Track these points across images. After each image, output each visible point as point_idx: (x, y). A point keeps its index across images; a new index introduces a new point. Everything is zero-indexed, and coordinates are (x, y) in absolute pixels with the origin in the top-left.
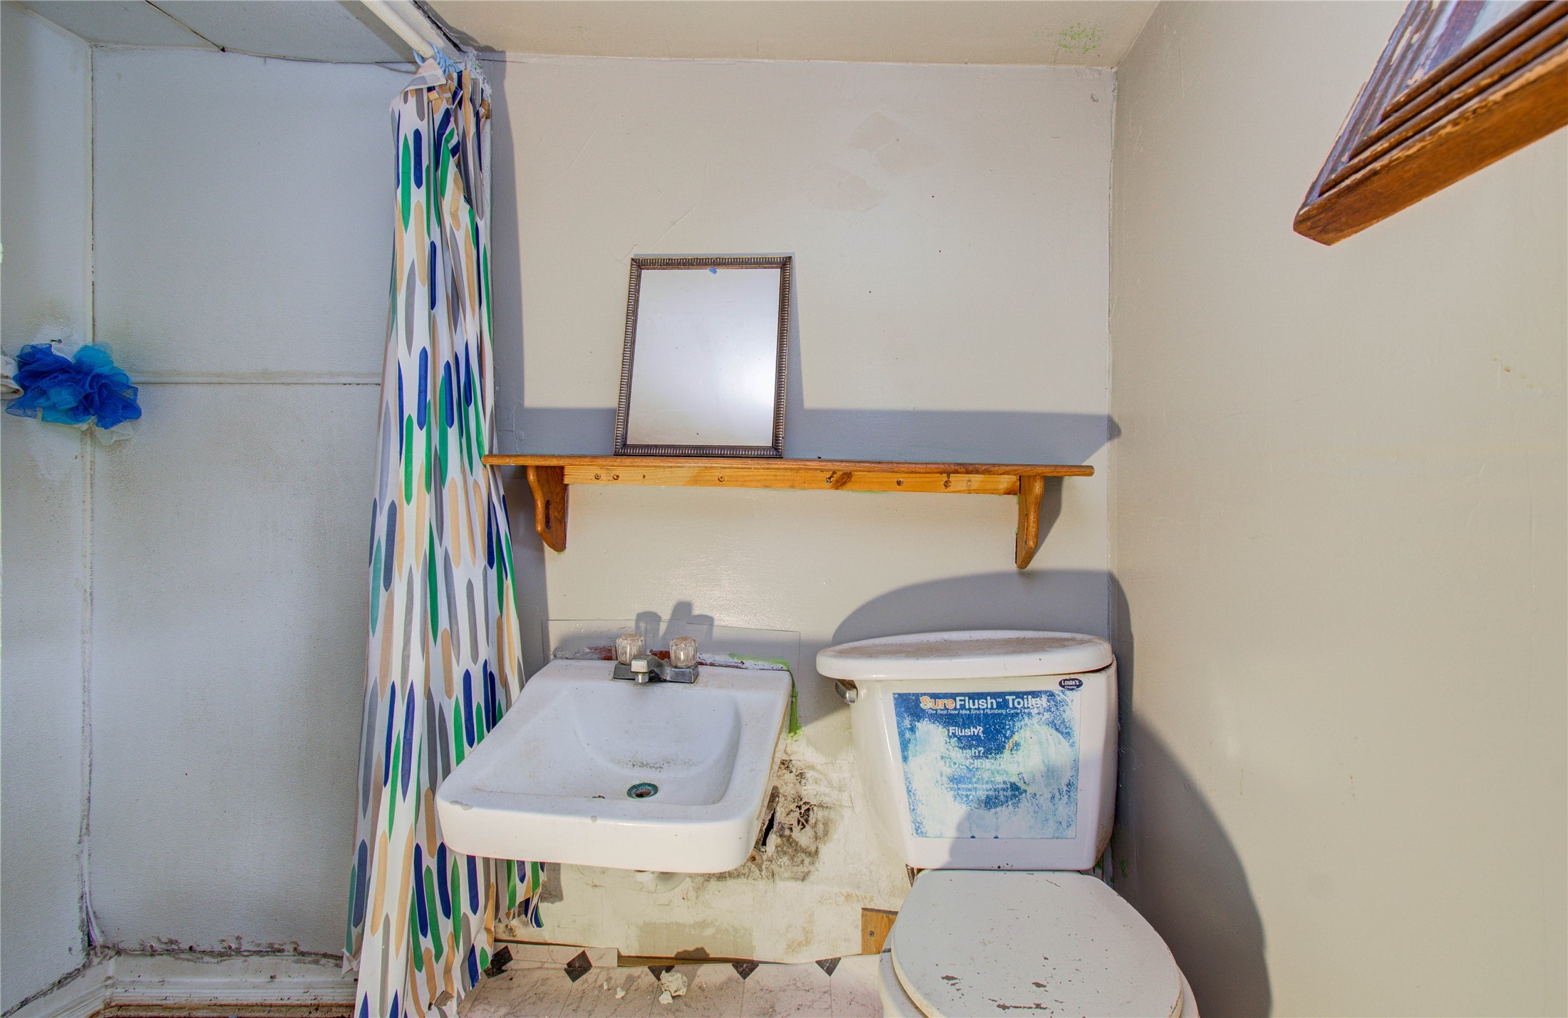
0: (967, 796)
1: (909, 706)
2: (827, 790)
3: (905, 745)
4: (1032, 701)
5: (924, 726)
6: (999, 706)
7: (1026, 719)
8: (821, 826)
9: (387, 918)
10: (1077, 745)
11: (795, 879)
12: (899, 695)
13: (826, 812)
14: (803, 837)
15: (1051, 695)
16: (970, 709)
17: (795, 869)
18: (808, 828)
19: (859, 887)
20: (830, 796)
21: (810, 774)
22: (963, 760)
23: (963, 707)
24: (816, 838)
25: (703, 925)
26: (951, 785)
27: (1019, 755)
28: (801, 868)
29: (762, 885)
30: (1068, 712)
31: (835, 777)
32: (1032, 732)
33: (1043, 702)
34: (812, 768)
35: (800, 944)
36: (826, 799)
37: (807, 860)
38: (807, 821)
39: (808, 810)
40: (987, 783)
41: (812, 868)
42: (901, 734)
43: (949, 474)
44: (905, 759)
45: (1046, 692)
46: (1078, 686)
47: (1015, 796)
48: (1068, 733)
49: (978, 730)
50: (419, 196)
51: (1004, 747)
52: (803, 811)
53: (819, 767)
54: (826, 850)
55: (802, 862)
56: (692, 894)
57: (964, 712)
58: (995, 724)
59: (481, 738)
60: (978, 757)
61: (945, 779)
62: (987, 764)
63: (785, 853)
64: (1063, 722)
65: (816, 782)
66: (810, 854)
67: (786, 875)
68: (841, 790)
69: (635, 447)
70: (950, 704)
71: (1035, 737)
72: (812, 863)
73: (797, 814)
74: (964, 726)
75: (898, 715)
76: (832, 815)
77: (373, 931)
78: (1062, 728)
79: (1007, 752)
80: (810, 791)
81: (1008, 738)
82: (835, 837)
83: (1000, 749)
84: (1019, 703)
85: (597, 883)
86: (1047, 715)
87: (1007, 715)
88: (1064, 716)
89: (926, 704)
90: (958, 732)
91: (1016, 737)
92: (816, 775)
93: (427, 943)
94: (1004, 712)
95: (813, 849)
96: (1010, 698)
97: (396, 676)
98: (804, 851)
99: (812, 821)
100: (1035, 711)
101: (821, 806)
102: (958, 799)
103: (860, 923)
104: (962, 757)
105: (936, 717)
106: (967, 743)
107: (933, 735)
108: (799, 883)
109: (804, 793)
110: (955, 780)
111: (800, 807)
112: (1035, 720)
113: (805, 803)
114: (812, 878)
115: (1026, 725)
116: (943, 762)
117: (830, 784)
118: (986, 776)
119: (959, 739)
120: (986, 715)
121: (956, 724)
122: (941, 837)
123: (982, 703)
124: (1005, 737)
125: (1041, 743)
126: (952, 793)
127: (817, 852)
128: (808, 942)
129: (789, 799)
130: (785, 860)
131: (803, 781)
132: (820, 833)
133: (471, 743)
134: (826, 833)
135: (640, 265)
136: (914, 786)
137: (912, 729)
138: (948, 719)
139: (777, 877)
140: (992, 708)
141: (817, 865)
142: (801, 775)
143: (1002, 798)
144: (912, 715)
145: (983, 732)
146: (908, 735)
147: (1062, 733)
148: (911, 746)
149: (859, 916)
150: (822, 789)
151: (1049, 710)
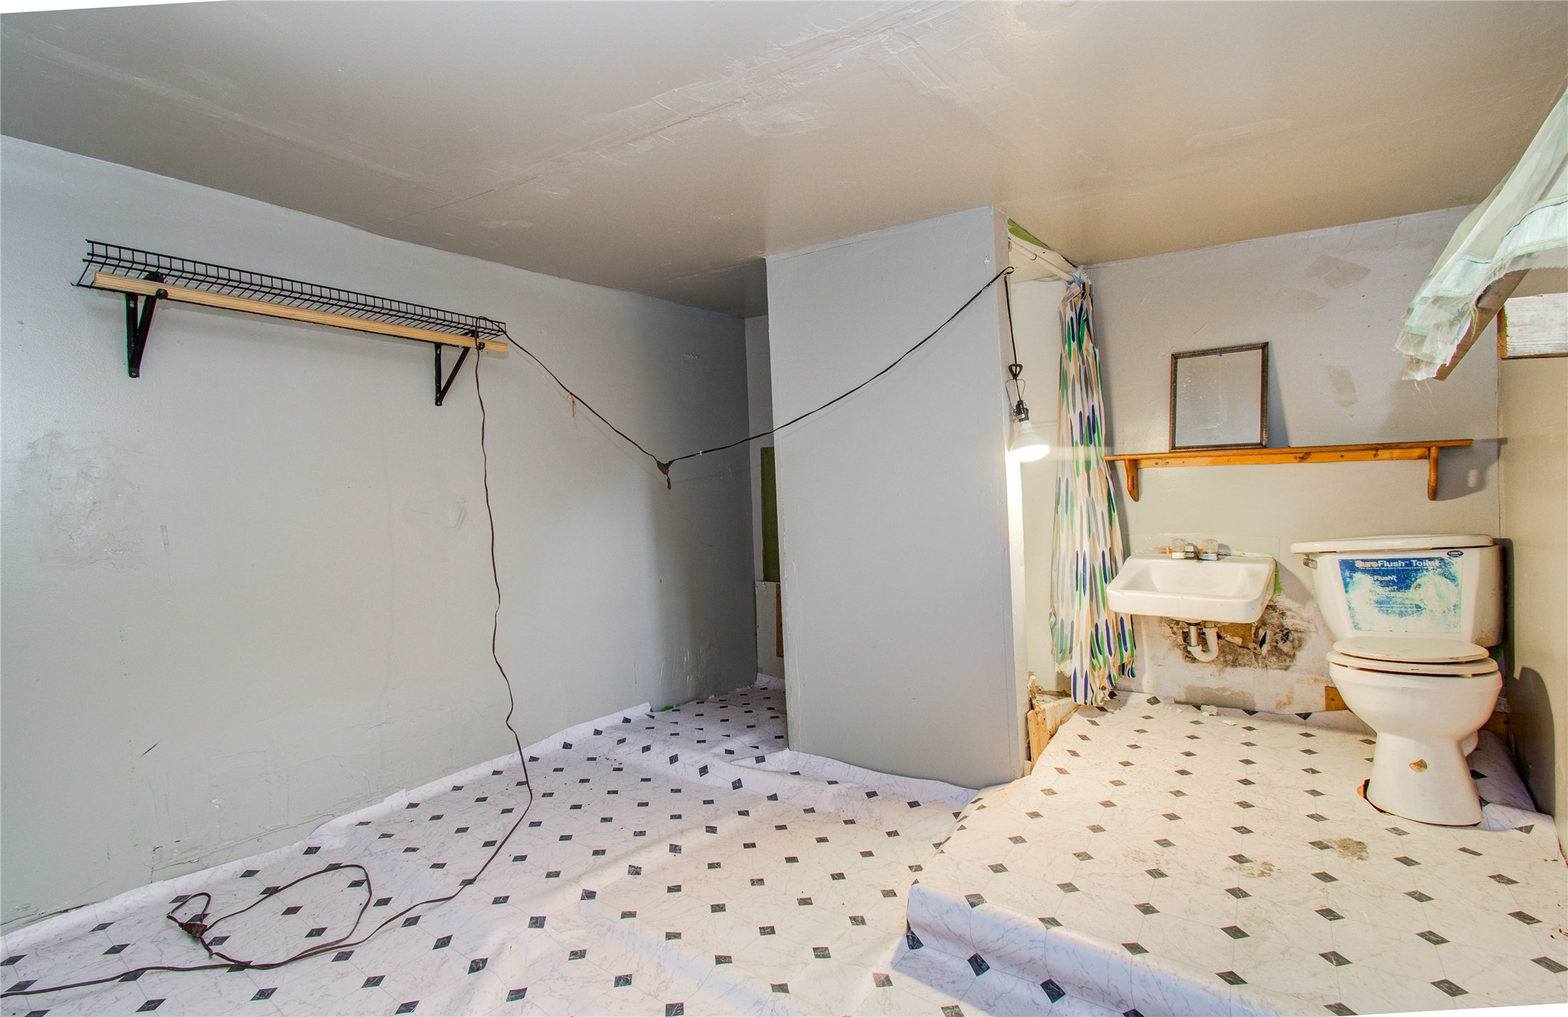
0: (1387, 611)
1: (1349, 567)
2: (1300, 622)
3: (1346, 585)
4: (1428, 563)
5: (1357, 576)
6: (1406, 565)
7: (1425, 572)
8: (1296, 642)
9: (1081, 642)
10: (1460, 585)
11: (1281, 669)
12: (1342, 560)
13: (1299, 634)
14: (1285, 647)
15: (1441, 560)
16: (1387, 567)
17: (1280, 664)
18: (1288, 642)
19: (1323, 676)
20: (1302, 626)
21: (1288, 613)
22: (1383, 593)
23: (1383, 566)
24: (1294, 648)
25: (1224, 689)
26: (1376, 605)
27: (1420, 591)
28: (1284, 664)
29: (1259, 671)
30: (1453, 569)
31: (1305, 615)
32: (1429, 578)
33: (1437, 563)
34: (1290, 610)
35: (1285, 704)
36: (1299, 627)
37: (1288, 660)
38: (1287, 638)
39: (1288, 633)
40: (1400, 604)
41: (1291, 664)
42: (1344, 580)
43: (1377, 450)
44: (1347, 592)
45: (1437, 558)
46: (1460, 555)
47: (1419, 611)
48: (1454, 580)
49: (1394, 577)
50: (1074, 345)
51: (1410, 586)
52: (1284, 633)
53: (1294, 610)
54: (1299, 654)
55: (1285, 660)
56: (1216, 673)
57: (1384, 568)
58: (1404, 574)
59: (1110, 582)
60: (1392, 591)
61: (1372, 602)
62: (1399, 594)
63: (1274, 655)
64: (1450, 573)
65: (1293, 617)
66: (1290, 656)
67: (1275, 666)
68: (1309, 622)
69: (1180, 448)
70: (1375, 565)
71: (1431, 581)
72: (1292, 661)
73: (1281, 635)
74: (1384, 575)
75: (1341, 570)
76: (1304, 635)
77: (1077, 646)
78: (1450, 577)
79: (1412, 589)
80: (1288, 623)
81: (1413, 582)
82: (1306, 648)
83: (1408, 587)
84: (1420, 564)
85: (1160, 663)
86: (1439, 570)
87: (1412, 570)
88: (1451, 570)
89: (1359, 565)
90: (1380, 578)
91: (1418, 581)
92: (1292, 614)
93: (1095, 661)
94: (1410, 568)
95: (1292, 653)
96: (1414, 561)
97: (1078, 549)
98: (1286, 654)
99: (1291, 638)
100: (1430, 568)
101: (1296, 631)
102: (1381, 612)
103: (1324, 694)
104: (1383, 592)
105: (1365, 571)
106: (1385, 584)
107: (1364, 582)
108: (1283, 671)
109: (1284, 624)
110: (1379, 603)
111: (1282, 631)
112: (1431, 572)
113: (1286, 629)
114: (1291, 669)
115: (1425, 575)
116: (1370, 593)
117: (1302, 619)
118: (1399, 601)
119: (1381, 582)
120: (1398, 570)
121: (1379, 575)
122: (1370, 630)
123: (1395, 564)
124: (1411, 580)
125: (1435, 584)
126: (1377, 609)
127: (1294, 655)
128: (1290, 703)
129: (1275, 626)
130: (1274, 659)
131: (1284, 617)
132: (1296, 645)
133: (1106, 582)
134: (1300, 645)
135: (1175, 357)
136: (1352, 605)
137: (1351, 577)
138: (1373, 572)
139: (1269, 667)
140: (1402, 566)
141: (1294, 662)
142: (1283, 614)
143: (1410, 612)
144: (1350, 570)
145: (1396, 579)
146: (1348, 580)
147: (1449, 579)
148: (1350, 585)
149: (1324, 691)
150: (1296, 621)
151: (1440, 567)
